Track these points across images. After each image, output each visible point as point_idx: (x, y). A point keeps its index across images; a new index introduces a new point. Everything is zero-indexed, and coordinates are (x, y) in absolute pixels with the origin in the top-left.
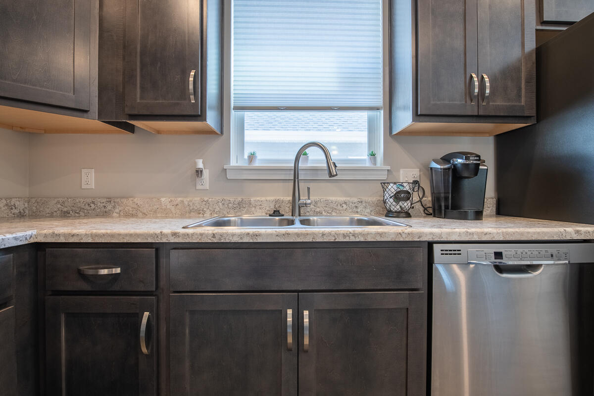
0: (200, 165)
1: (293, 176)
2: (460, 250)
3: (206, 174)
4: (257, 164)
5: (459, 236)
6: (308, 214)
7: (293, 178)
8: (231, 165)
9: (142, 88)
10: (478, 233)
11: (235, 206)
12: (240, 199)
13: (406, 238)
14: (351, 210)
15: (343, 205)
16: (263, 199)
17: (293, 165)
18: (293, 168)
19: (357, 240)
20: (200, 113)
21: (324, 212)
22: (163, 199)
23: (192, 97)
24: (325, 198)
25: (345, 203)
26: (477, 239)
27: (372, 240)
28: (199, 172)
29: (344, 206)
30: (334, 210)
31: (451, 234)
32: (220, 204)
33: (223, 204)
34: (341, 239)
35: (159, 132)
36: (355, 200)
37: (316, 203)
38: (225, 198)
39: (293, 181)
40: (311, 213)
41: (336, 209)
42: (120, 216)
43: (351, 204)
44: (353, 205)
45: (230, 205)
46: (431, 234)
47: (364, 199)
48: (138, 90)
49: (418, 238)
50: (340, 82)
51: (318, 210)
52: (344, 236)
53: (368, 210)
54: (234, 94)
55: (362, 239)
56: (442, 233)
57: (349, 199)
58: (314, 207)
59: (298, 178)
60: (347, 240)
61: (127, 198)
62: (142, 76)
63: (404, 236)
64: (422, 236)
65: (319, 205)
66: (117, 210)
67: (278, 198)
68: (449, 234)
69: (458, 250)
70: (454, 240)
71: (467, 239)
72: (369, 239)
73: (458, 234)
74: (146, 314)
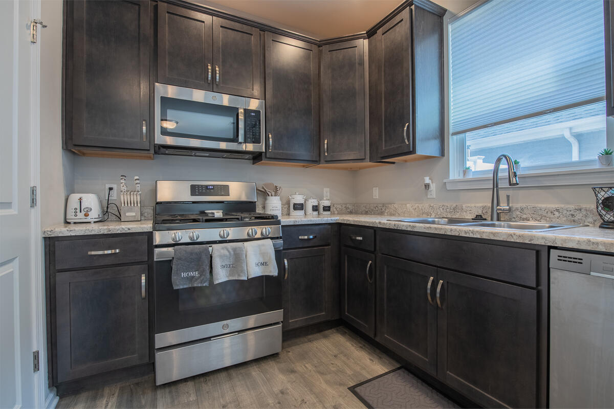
0: (427, 180)
1: (492, 185)
2: (582, 259)
3: (433, 187)
4: (470, 176)
5: (577, 244)
6: (513, 220)
7: (492, 187)
8: (450, 179)
9: (385, 141)
10: (604, 243)
11: (451, 210)
12: (454, 205)
13: (516, 239)
14: (565, 219)
15: (555, 213)
16: (473, 205)
17: (507, 174)
18: (508, 177)
19: (475, 236)
20: (411, 150)
21: (531, 219)
22: (408, 205)
23: (406, 141)
24: (533, 205)
25: (558, 210)
26: (604, 250)
27: (487, 238)
28: (427, 186)
29: (557, 214)
30: (543, 218)
31: (567, 241)
32: (441, 209)
33: (443, 209)
34: (464, 235)
35: (406, 161)
36: (572, 207)
37: (522, 209)
38: (445, 204)
39: (492, 190)
40: (516, 219)
41: (545, 216)
42: (388, 215)
43: (565, 212)
44: (568, 213)
45: (448, 210)
46: (543, 238)
47: (584, 206)
48: (384, 143)
49: (529, 241)
50: (556, 82)
51: (524, 216)
52: (466, 233)
53: (590, 220)
54: (453, 123)
55: (479, 236)
56: (556, 239)
57: (562, 206)
58: (520, 213)
59: (497, 187)
60: (467, 235)
61: (391, 204)
62: (385, 134)
63: (515, 237)
64: (533, 240)
65: (525, 211)
66: (387, 211)
67: (486, 204)
68: (565, 240)
69: (579, 259)
70: (571, 247)
71: (589, 248)
72: (484, 237)
73: (577, 242)
74: (370, 262)
